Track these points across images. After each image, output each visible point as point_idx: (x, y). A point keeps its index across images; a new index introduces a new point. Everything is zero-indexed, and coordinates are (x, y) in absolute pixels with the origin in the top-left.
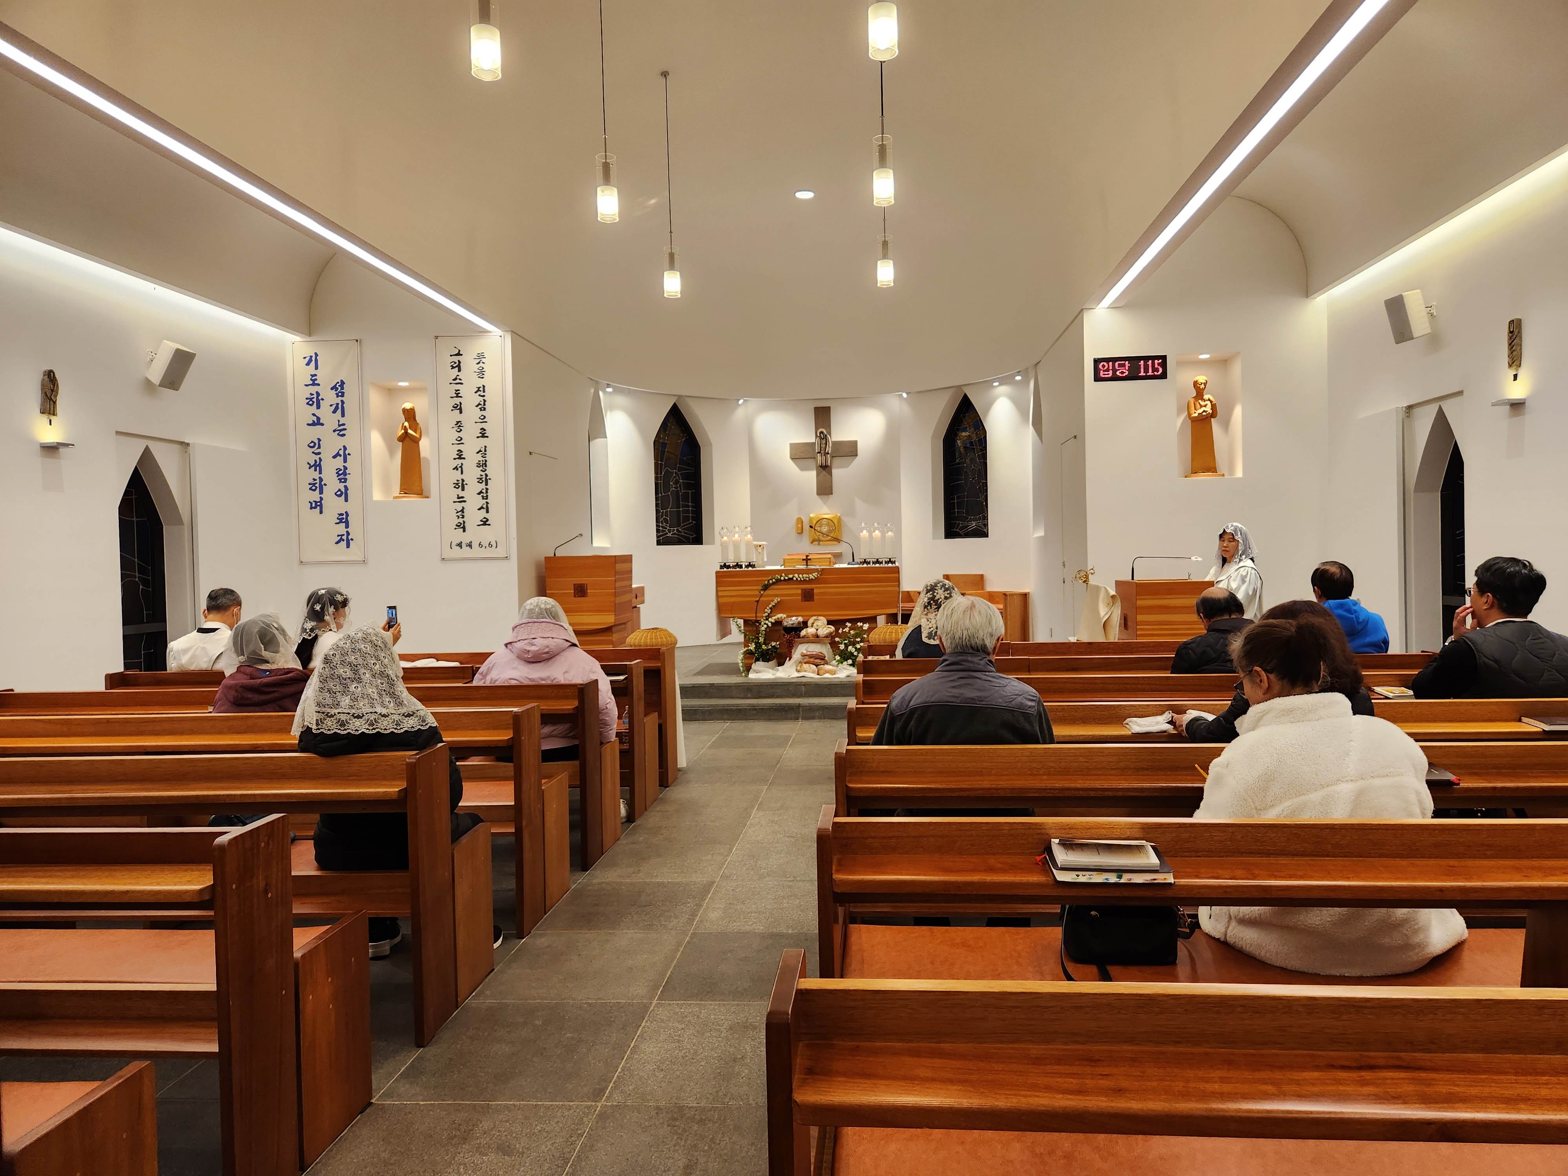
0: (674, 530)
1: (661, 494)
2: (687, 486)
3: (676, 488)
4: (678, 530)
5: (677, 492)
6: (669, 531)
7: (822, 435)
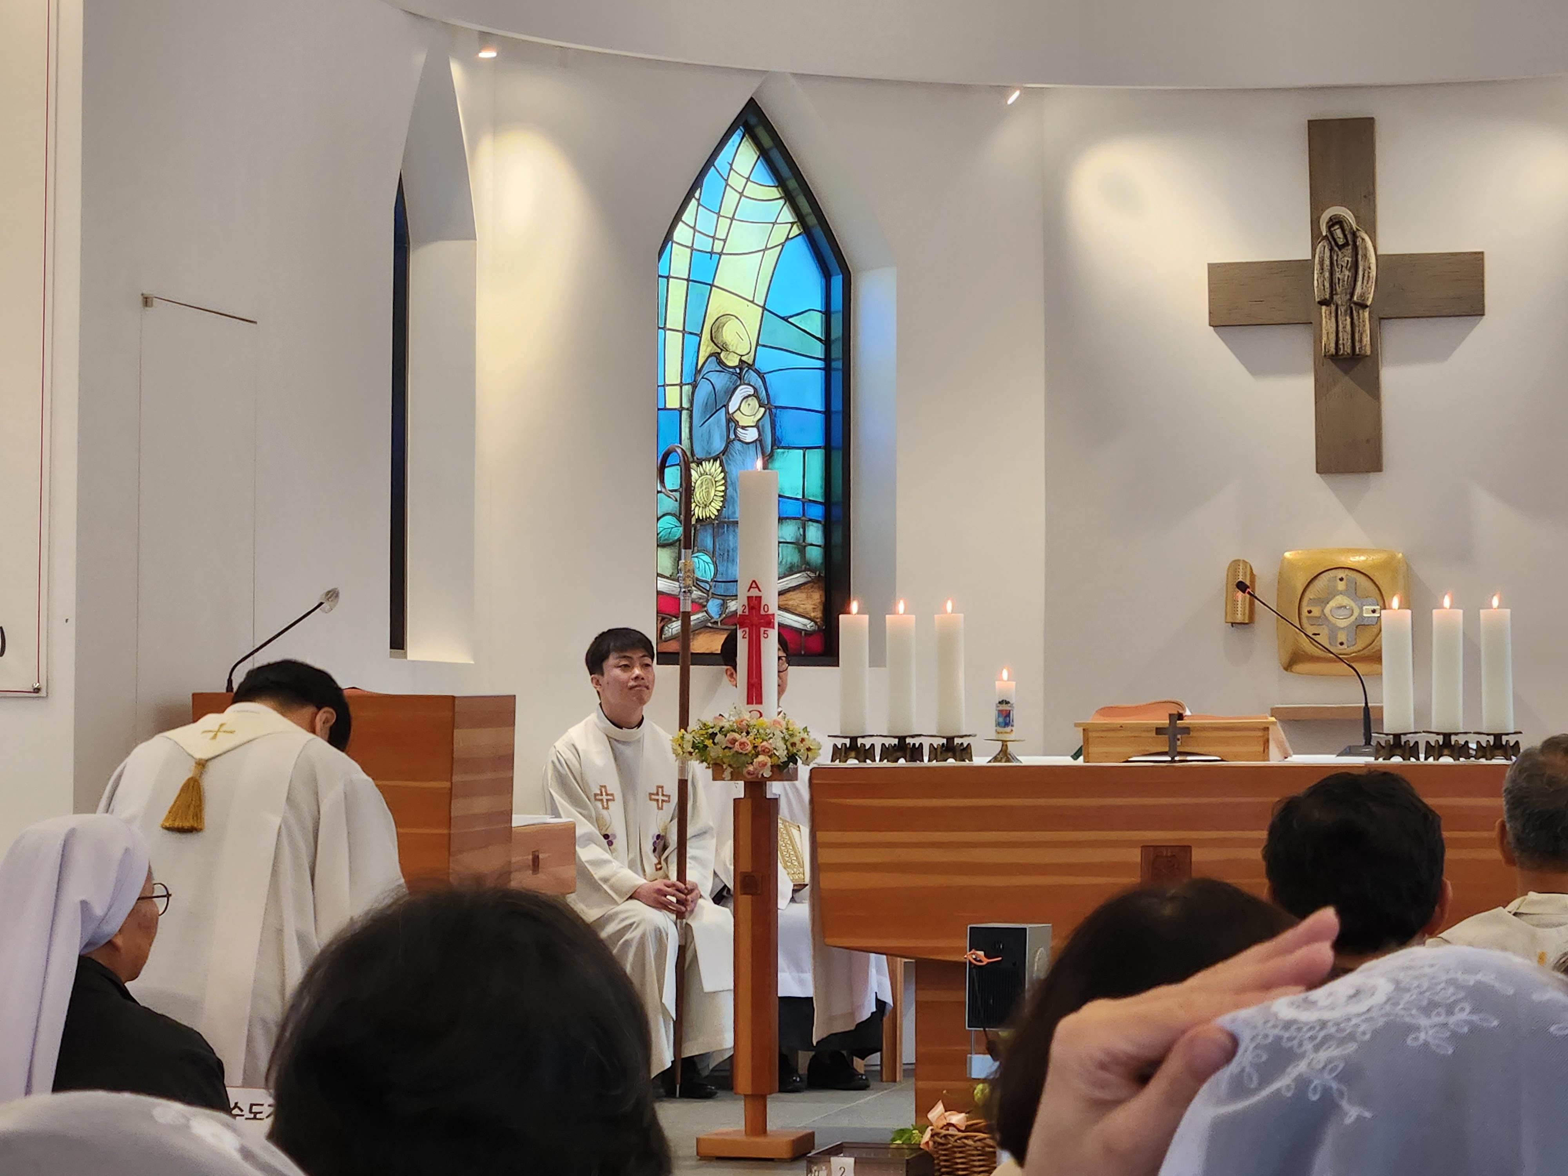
7: (1338, 233)
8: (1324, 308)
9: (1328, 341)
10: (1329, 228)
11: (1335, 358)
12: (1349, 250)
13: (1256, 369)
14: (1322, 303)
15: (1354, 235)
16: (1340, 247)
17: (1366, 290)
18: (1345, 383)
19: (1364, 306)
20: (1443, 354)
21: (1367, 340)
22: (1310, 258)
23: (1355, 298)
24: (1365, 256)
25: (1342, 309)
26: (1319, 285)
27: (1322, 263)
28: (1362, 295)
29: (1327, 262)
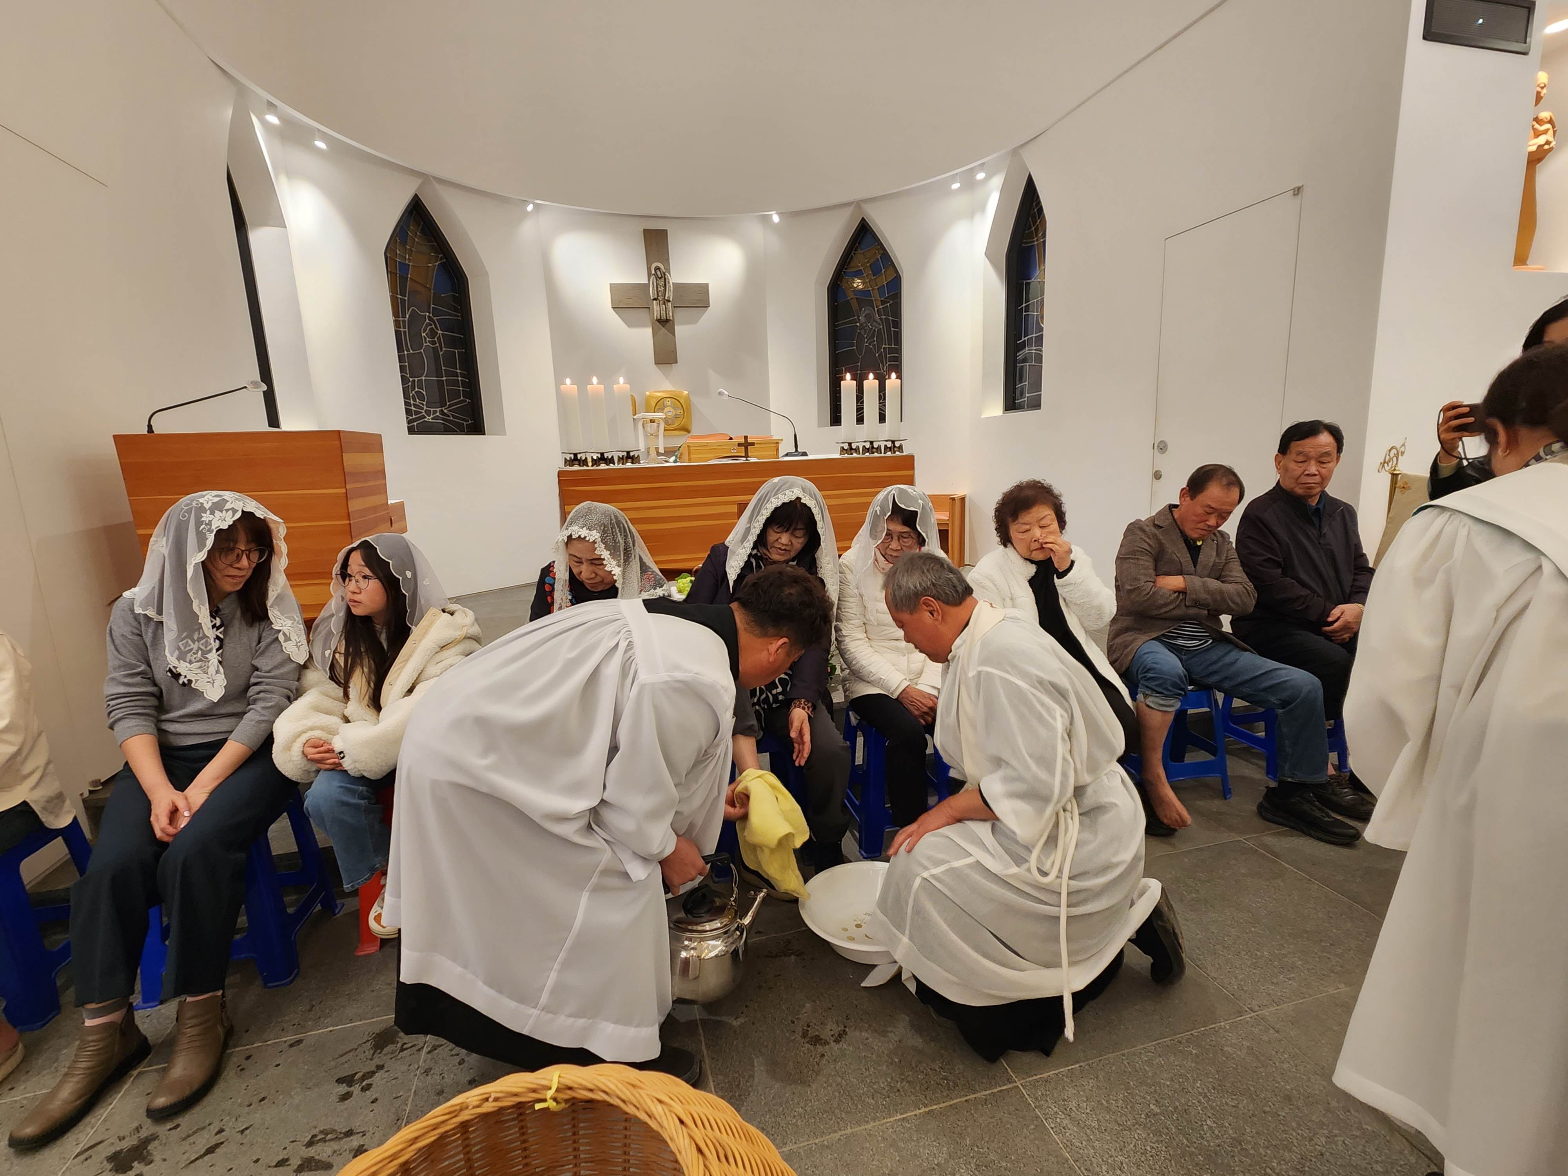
0: (435, 412)
1: (408, 350)
2: (452, 342)
3: (434, 343)
4: (442, 412)
5: (435, 350)
6: (428, 413)
7: (659, 273)
8: (655, 302)
9: (656, 315)
10: (655, 270)
11: (660, 321)
12: (663, 280)
13: (630, 325)
14: (655, 299)
15: (665, 274)
16: (660, 278)
17: (669, 295)
18: (663, 330)
19: (669, 301)
20: (695, 322)
21: (671, 314)
22: (647, 282)
23: (666, 298)
24: (669, 282)
25: (661, 302)
26: (652, 293)
27: (653, 284)
28: (669, 297)
29: (655, 284)
